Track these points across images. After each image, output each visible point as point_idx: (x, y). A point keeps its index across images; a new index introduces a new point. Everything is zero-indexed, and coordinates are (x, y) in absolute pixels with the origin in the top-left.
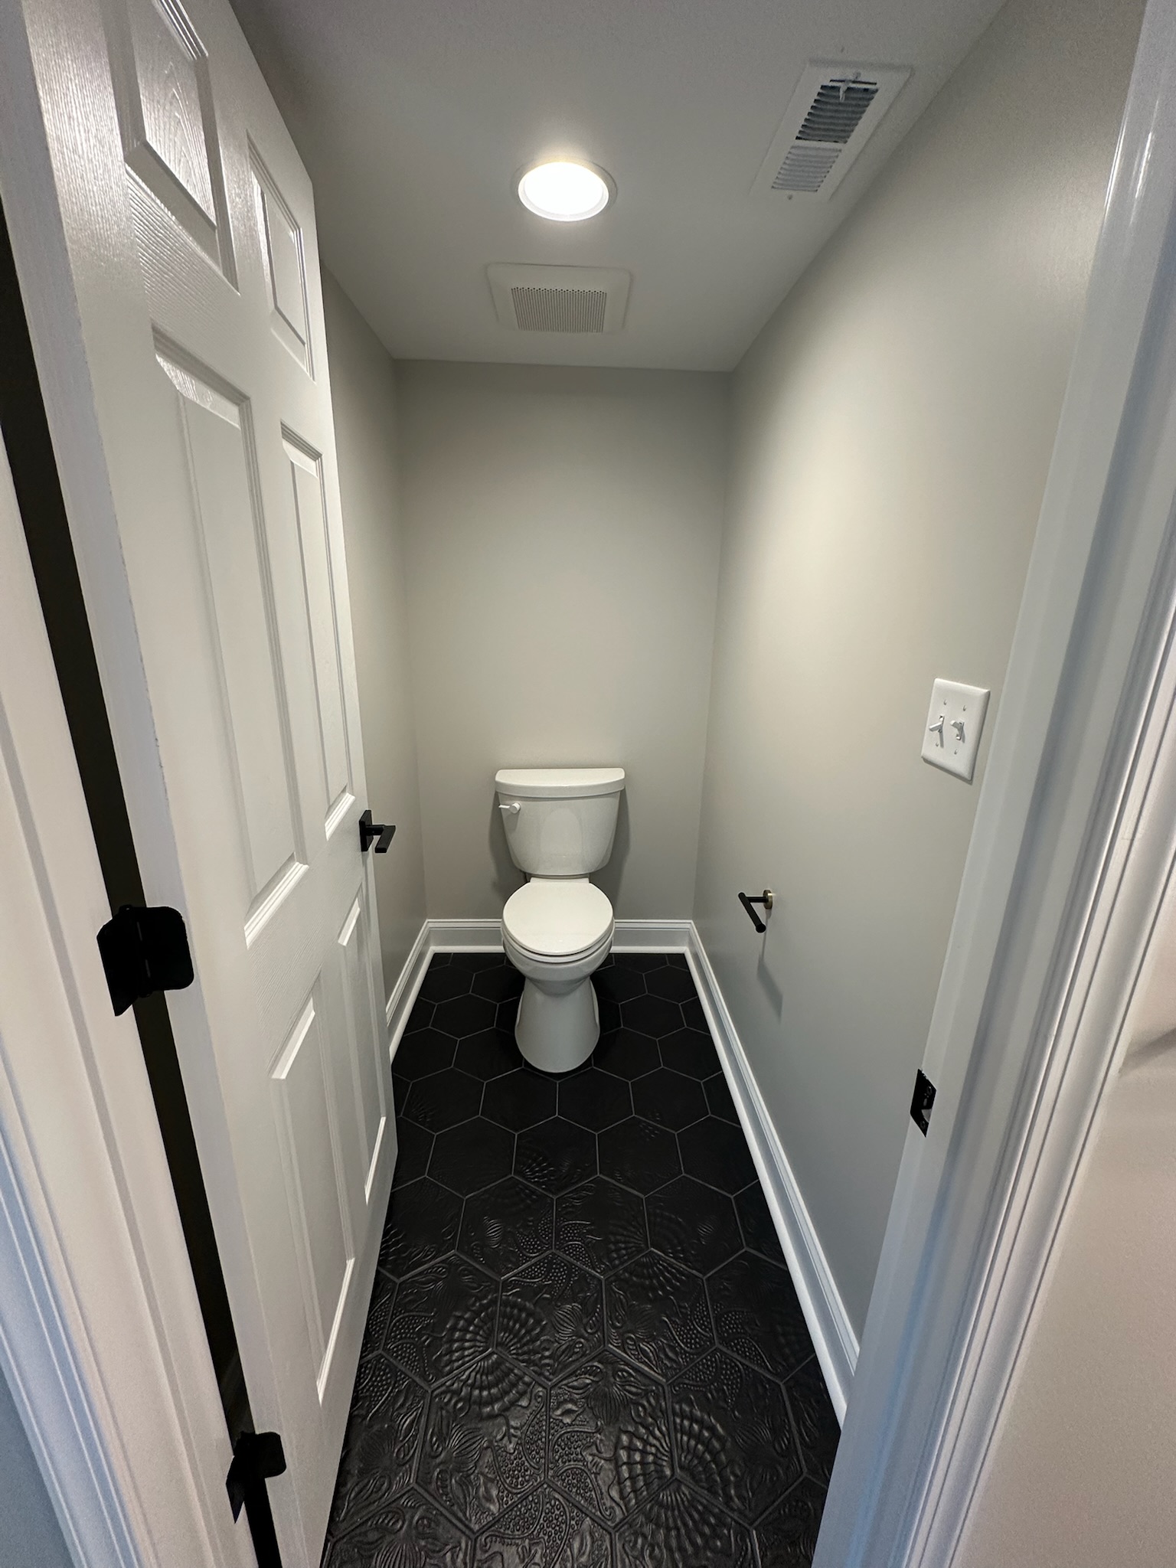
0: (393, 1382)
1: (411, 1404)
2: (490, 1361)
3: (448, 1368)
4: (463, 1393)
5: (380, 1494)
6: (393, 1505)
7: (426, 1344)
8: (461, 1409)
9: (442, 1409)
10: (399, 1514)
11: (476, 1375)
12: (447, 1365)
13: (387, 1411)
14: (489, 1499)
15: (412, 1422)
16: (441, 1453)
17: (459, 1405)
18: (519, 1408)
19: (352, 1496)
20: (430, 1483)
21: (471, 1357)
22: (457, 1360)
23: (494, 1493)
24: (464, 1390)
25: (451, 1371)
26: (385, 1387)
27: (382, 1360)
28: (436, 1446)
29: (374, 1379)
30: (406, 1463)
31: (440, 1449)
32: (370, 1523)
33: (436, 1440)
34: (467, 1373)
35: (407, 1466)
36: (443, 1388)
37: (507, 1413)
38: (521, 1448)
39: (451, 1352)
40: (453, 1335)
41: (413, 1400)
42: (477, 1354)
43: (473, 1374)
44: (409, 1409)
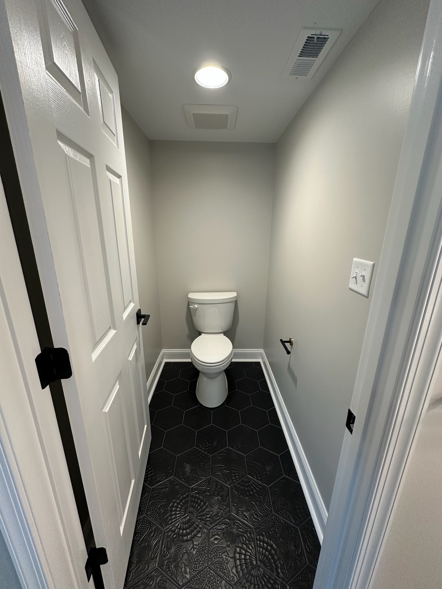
0: (149, 527)
1: (156, 536)
2: (186, 519)
3: (171, 522)
4: (176, 532)
5: (144, 570)
6: (150, 575)
7: (162, 512)
8: (176, 538)
9: (168, 537)
10: (151, 578)
11: (181, 524)
12: (170, 521)
13: (147, 538)
14: (186, 573)
15: (156, 543)
16: (167, 555)
17: (175, 536)
18: (197, 537)
19: (134, 571)
20: (164, 566)
21: (179, 517)
22: (174, 519)
23: (188, 570)
24: (177, 530)
25: (172, 523)
26: (146, 529)
27: (145, 519)
28: (166, 552)
29: (142, 526)
30: (154, 559)
31: (167, 553)
32: (140, 582)
33: (166, 550)
34: (178, 523)
35: (155, 560)
36: (169, 529)
37: (193, 539)
38: (198, 553)
39: (171, 515)
40: (172, 509)
41: (157, 534)
42: (181, 516)
43: (180, 524)
44: (156, 538)
